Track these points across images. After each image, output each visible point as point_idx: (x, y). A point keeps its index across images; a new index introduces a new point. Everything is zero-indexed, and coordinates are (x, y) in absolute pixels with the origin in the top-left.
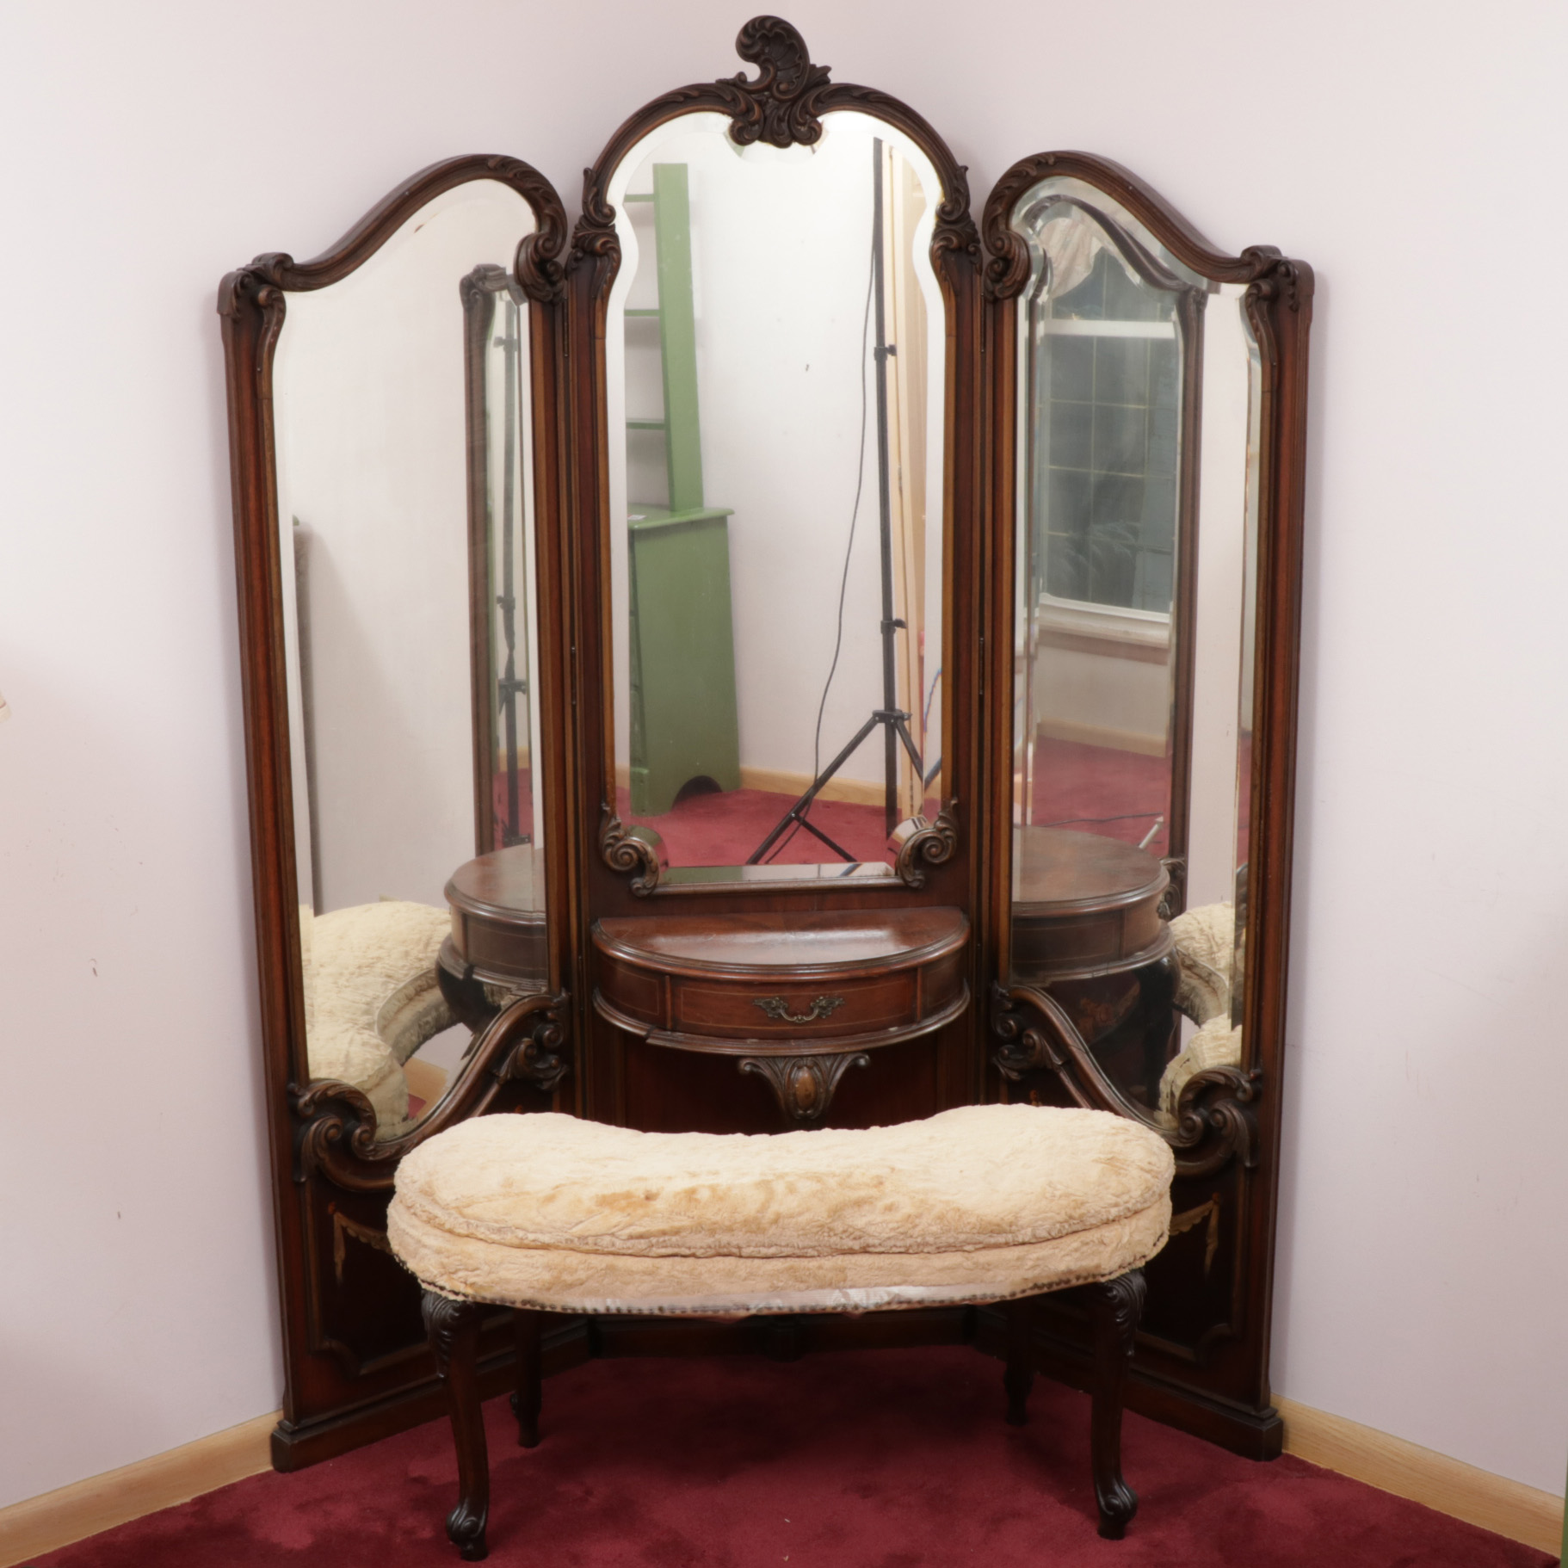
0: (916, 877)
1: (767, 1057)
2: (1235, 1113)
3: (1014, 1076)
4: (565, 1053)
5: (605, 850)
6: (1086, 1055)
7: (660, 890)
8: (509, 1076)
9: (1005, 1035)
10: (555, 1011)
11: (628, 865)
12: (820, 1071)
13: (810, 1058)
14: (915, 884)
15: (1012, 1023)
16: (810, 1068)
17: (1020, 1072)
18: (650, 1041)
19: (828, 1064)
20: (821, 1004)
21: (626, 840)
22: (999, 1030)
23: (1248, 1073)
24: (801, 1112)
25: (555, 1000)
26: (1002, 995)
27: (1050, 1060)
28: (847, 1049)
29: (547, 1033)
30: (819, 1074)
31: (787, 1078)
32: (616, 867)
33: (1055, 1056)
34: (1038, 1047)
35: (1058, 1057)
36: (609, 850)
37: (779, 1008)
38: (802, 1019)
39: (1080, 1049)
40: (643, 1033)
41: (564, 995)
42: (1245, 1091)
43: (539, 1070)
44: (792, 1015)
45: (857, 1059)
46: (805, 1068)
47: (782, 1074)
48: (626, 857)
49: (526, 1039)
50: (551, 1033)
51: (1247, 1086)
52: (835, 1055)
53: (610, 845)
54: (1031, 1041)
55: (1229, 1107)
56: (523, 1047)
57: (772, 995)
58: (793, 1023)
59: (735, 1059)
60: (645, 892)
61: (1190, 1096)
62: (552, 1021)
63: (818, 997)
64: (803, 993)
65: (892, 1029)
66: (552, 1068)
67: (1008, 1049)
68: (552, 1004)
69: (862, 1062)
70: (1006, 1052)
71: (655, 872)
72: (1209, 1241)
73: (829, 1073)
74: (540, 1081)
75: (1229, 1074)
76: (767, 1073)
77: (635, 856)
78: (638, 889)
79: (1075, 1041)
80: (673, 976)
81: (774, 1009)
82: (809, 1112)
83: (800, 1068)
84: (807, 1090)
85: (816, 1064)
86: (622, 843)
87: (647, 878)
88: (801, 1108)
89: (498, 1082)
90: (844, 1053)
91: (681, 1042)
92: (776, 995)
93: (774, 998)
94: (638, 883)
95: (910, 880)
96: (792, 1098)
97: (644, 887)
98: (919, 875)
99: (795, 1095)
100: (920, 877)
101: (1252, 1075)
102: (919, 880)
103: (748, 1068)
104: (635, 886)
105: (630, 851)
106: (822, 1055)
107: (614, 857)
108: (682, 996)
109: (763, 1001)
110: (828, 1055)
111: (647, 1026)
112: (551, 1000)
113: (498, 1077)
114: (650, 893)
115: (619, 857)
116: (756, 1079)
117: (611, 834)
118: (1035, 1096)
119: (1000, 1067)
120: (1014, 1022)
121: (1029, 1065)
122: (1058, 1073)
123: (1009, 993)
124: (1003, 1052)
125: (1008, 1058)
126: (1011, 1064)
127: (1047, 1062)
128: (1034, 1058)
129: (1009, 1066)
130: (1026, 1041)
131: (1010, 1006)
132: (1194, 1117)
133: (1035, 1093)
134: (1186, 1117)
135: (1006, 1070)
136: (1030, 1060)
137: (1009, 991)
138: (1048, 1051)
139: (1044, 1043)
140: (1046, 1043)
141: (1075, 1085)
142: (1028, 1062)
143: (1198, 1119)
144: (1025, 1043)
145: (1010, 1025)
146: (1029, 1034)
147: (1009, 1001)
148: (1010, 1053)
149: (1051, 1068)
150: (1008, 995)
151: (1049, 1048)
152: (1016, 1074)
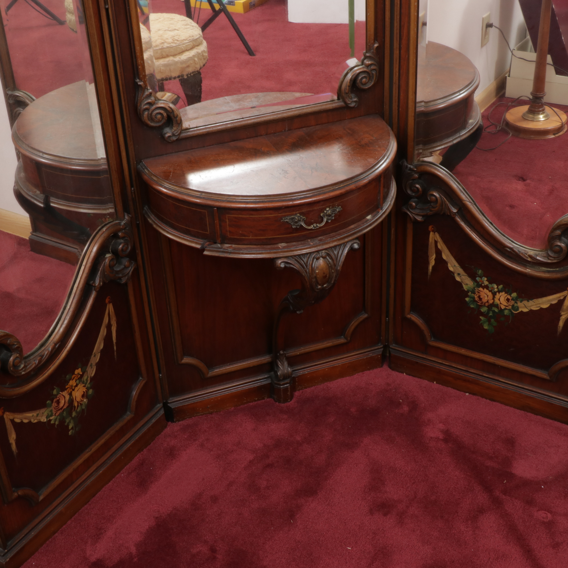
0: (353, 101)
1: (295, 256)
3: (419, 218)
4: (132, 256)
5: (143, 114)
6: (474, 206)
7: (183, 135)
8: (101, 283)
9: (413, 194)
10: (123, 231)
11: (159, 121)
12: (331, 258)
13: (323, 251)
14: (353, 105)
15: (417, 186)
16: (324, 258)
17: (423, 216)
18: (206, 253)
19: (336, 252)
20: (328, 213)
21: (157, 104)
22: (409, 192)
24: (320, 287)
25: (122, 224)
26: (410, 169)
27: (449, 209)
28: (346, 240)
29: (121, 246)
30: (330, 260)
31: (310, 268)
32: (152, 124)
33: (451, 206)
34: (439, 199)
35: (454, 207)
36: (146, 113)
37: (300, 221)
38: (317, 226)
39: (471, 202)
40: (199, 246)
41: (126, 217)
43: (117, 272)
44: (309, 225)
45: (352, 244)
46: (321, 258)
47: (307, 266)
48: (159, 116)
49: (108, 255)
50: (123, 246)
52: (340, 245)
53: (147, 109)
54: (434, 198)
56: (107, 261)
57: (294, 213)
58: (311, 229)
59: (272, 261)
60: (175, 138)
61: (558, 232)
62: (123, 238)
63: (325, 209)
64: (315, 208)
65: (369, 217)
66: (126, 267)
67: (414, 202)
68: (121, 227)
69: (356, 246)
70: (414, 204)
71: (180, 123)
72: (562, 313)
73: (337, 259)
74: (120, 278)
76: (297, 266)
77: (165, 114)
78: (169, 137)
79: (467, 197)
80: (219, 208)
81: (296, 222)
82: (325, 286)
83: (318, 259)
84: (324, 273)
85: (328, 255)
86: (154, 107)
87: (175, 128)
88: (320, 285)
89: (95, 290)
90: (344, 243)
91: (231, 253)
92: (297, 212)
93: (296, 214)
94: (168, 132)
95: (349, 102)
96: (314, 280)
97: (174, 135)
98: (354, 98)
99: (316, 277)
100: (355, 100)
102: (355, 102)
103: (282, 266)
104: (167, 135)
105: (158, 111)
106: (331, 248)
107: (151, 118)
108: (227, 220)
109: (288, 218)
110: (335, 247)
111: (201, 241)
112: (119, 224)
113: (95, 286)
114: (178, 138)
115: (154, 117)
116: (288, 270)
117: (146, 102)
118: (433, 229)
119: (409, 213)
120: (420, 186)
121: (431, 212)
122: (454, 217)
123: (416, 168)
124: (411, 205)
125: (415, 208)
126: (417, 211)
127: (446, 211)
128: (436, 209)
129: (416, 213)
130: (430, 198)
131: (416, 176)
132: (559, 244)
133: (432, 227)
134: (555, 245)
135: (414, 215)
136: (433, 209)
137: (416, 166)
138: (447, 204)
139: (443, 198)
140: (445, 199)
141: (465, 223)
142: (431, 211)
143: (563, 245)
144: (429, 199)
145: (417, 188)
146: (431, 193)
147: (416, 173)
148: (416, 205)
149: (449, 214)
150: (415, 169)
151: (447, 202)
152: (421, 217)
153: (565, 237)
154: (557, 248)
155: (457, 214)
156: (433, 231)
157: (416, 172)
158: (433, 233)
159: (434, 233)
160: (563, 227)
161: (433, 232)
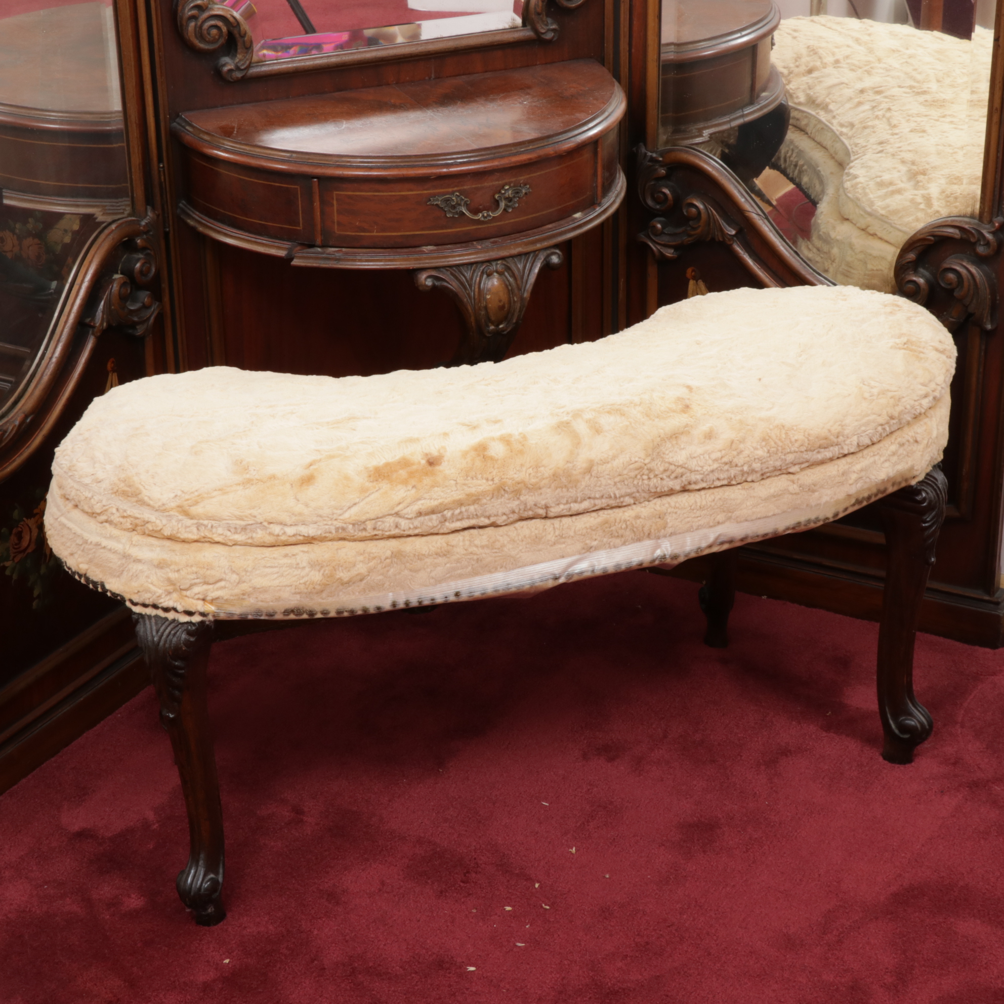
0: (548, 28)
1: (451, 266)
2: (973, 269)
3: (669, 253)
4: (154, 287)
5: (187, 26)
6: (766, 221)
7: (254, 71)
8: (105, 324)
9: (658, 207)
10: (145, 236)
11: (214, 41)
12: (513, 275)
13: (499, 262)
14: (549, 36)
15: (666, 191)
16: (500, 274)
17: (676, 248)
18: (295, 262)
19: (520, 266)
20: (507, 195)
21: (212, 9)
22: (650, 202)
23: (991, 222)
24: (492, 327)
25: (143, 223)
26: (652, 160)
27: (721, 230)
28: (539, 246)
29: (138, 265)
30: (511, 280)
31: (477, 290)
32: (202, 46)
33: (725, 224)
34: (704, 216)
35: (729, 225)
36: (192, 24)
37: (460, 205)
38: (489, 215)
39: (759, 215)
40: (282, 253)
41: (150, 214)
42: (988, 243)
43: (132, 312)
44: (476, 212)
45: (549, 256)
46: (495, 274)
47: (470, 286)
48: (214, 32)
49: (116, 276)
50: (142, 265)
51: (989, 236)
52: (527, 254)
53: (194, 17)
54: (694, 210)
55: (964, 264)
56: (115, 287)
57: (450, 190)
58: (478, 222)
59: (411, 274)
60: (239, 75)
61: (912, 256)
62: (143, 249)
63: (503, 187)
64: (486, 184)
65: (578, 215)
66: (145, 307)
67: (660, 222)
68: (142, 228)
69: (555, 259)
70: (659, 226)
71: (248, 48)
73: (522, 278)
74: (133, 325)
75: (967, 227)
76: (453, 285)
77: (224, 29)
78: (230, 71)
79: (752, 206)
80: (322, 179)
81: (454, 207)
82: (501, 326)
83: (489, 275)
84: (500, 301)
85: (508, 269)
86: (206, 15)
87: (239, 56)
88: (493, 323)
89: (93, 334)
90: (534, 251)
91: (338, 260)
92: (455, 189)
93: (453, 193)
94: (228, 63)
95: (543, 31)
96: (483, 313)
97: (238, 68)
98: (552, 24)
99: (486, 308)
100: (554, 27)
101: (997, 224)
102: (554, 30)
103: (429, 283)
104: (226, 69)
105: (213, 22)
106: (513, 256)
107: (201, 36)
108: (335, 202)
109: (440, 199)
110: (519, 255)
111: (287, 245)
112: (138, 222)
113: (93, 327)
114: (246, 74)
115: (205, 32)
116: (440, 294)
117: (192, 5)
118: (693, 273)
119: (651, 244)
120: (669, 191)
121: (689, 239)
122: (731, 245)
123: (662, 156)
124: (654, 227)
125: (662, 233)
126: (665, 239)
127: (716, 233)
128: (699, 230)
129: (663, 243)
130: (687, 212)
131: (663, 171)
132: (914, 279)
133: (692, 271)
134: (907, 280)
135: (659, 247)
136: (693, 233)
137: (662, 154)
138: (718, 221)
139: (711, 211)
140: (714, 211)
141: (751, 256)
142: (690, 236)
143: (921, 281)
144: (685, 213)
145: (664, 194)
146: (689, 201)
147: (662, 166)
148: (663, 228)
149: (721, 239)
150: (661, 159)
151: (718, 217)
152: (672, 251)
153: (924, 268)
154: (911, 286)
155: (735, 238)
156: (694, 278)
157: (663, 165)
158: (695, 281)
159: (697, 281)
160: (918, 244)
161: (693, 279)
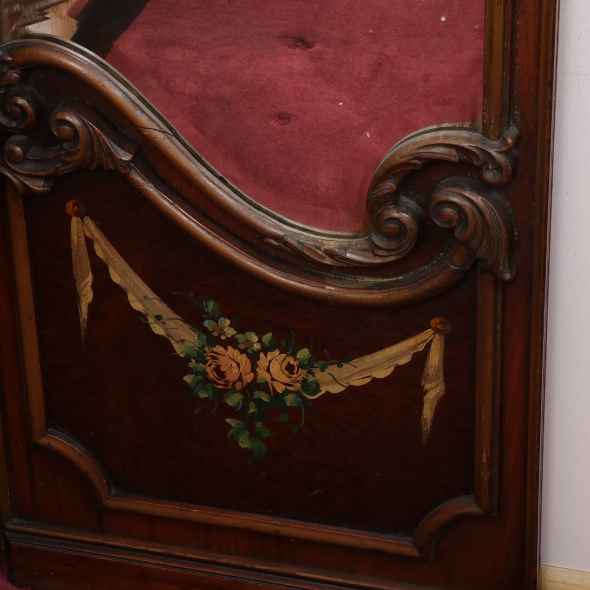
2: (478, 199)
3: (37, 186)
6: (174, 139)
9: (14, 124)
17: (46, 178)
22: (2, 119)
23: (500, 136)
27: (111, 155)
33: (115, 146)
34: (81, 131)
35: (122, 148)
39: (164, 132)
42: (499, 167)
51: (500, 158)
54: (67, 128)
55: (467, 194)
61: (390, 185)
67: (19, 144)
70: (18, 149)
72: (427, 386)
75: (466, 145)
79: (153, 121)
101: (510, 141)
118: (76, 208)
119: (8, 174)
120: (28, 101)
121: (66, 167)
122: (128, 174)
123: (11, 55)
124: (12, 152)
125: (23, 160)
126: (29, 167)
127: (104, 159)
128: (78, 157)
129: (27, 173)
130: (57, 130)
131: (15, 75)
132: (396, 215)
133: (75, 205)
134: (386, 218)
135: (22, 179)
136: (69, 159)
137: (10, 51)
138: (105, 142)
139: (92, 127)
140: (97, 129)
141: (157, 187)
142: (65, 163)
143: (405, 216)
144: (55, 134)
145: (21, 107)
146: (59, 116)
147: (13, 68)
148: (25, 151)
149: (112, 167)
150: (10, 59)
151: (104, 137)
152: (42, 183)
153: (407, 196)
154: (392, 225)
155: (132, 165)
156: (77, 214)
157: (12, 66)
158: (79, 219)
159: (82, 219)
160: (399, 170)
161: (77, 216)
